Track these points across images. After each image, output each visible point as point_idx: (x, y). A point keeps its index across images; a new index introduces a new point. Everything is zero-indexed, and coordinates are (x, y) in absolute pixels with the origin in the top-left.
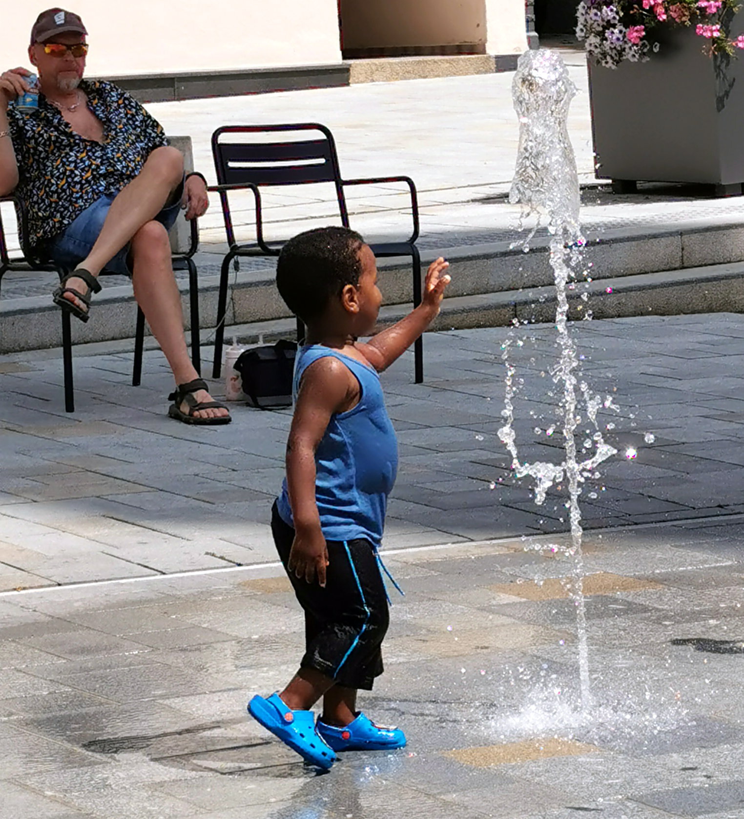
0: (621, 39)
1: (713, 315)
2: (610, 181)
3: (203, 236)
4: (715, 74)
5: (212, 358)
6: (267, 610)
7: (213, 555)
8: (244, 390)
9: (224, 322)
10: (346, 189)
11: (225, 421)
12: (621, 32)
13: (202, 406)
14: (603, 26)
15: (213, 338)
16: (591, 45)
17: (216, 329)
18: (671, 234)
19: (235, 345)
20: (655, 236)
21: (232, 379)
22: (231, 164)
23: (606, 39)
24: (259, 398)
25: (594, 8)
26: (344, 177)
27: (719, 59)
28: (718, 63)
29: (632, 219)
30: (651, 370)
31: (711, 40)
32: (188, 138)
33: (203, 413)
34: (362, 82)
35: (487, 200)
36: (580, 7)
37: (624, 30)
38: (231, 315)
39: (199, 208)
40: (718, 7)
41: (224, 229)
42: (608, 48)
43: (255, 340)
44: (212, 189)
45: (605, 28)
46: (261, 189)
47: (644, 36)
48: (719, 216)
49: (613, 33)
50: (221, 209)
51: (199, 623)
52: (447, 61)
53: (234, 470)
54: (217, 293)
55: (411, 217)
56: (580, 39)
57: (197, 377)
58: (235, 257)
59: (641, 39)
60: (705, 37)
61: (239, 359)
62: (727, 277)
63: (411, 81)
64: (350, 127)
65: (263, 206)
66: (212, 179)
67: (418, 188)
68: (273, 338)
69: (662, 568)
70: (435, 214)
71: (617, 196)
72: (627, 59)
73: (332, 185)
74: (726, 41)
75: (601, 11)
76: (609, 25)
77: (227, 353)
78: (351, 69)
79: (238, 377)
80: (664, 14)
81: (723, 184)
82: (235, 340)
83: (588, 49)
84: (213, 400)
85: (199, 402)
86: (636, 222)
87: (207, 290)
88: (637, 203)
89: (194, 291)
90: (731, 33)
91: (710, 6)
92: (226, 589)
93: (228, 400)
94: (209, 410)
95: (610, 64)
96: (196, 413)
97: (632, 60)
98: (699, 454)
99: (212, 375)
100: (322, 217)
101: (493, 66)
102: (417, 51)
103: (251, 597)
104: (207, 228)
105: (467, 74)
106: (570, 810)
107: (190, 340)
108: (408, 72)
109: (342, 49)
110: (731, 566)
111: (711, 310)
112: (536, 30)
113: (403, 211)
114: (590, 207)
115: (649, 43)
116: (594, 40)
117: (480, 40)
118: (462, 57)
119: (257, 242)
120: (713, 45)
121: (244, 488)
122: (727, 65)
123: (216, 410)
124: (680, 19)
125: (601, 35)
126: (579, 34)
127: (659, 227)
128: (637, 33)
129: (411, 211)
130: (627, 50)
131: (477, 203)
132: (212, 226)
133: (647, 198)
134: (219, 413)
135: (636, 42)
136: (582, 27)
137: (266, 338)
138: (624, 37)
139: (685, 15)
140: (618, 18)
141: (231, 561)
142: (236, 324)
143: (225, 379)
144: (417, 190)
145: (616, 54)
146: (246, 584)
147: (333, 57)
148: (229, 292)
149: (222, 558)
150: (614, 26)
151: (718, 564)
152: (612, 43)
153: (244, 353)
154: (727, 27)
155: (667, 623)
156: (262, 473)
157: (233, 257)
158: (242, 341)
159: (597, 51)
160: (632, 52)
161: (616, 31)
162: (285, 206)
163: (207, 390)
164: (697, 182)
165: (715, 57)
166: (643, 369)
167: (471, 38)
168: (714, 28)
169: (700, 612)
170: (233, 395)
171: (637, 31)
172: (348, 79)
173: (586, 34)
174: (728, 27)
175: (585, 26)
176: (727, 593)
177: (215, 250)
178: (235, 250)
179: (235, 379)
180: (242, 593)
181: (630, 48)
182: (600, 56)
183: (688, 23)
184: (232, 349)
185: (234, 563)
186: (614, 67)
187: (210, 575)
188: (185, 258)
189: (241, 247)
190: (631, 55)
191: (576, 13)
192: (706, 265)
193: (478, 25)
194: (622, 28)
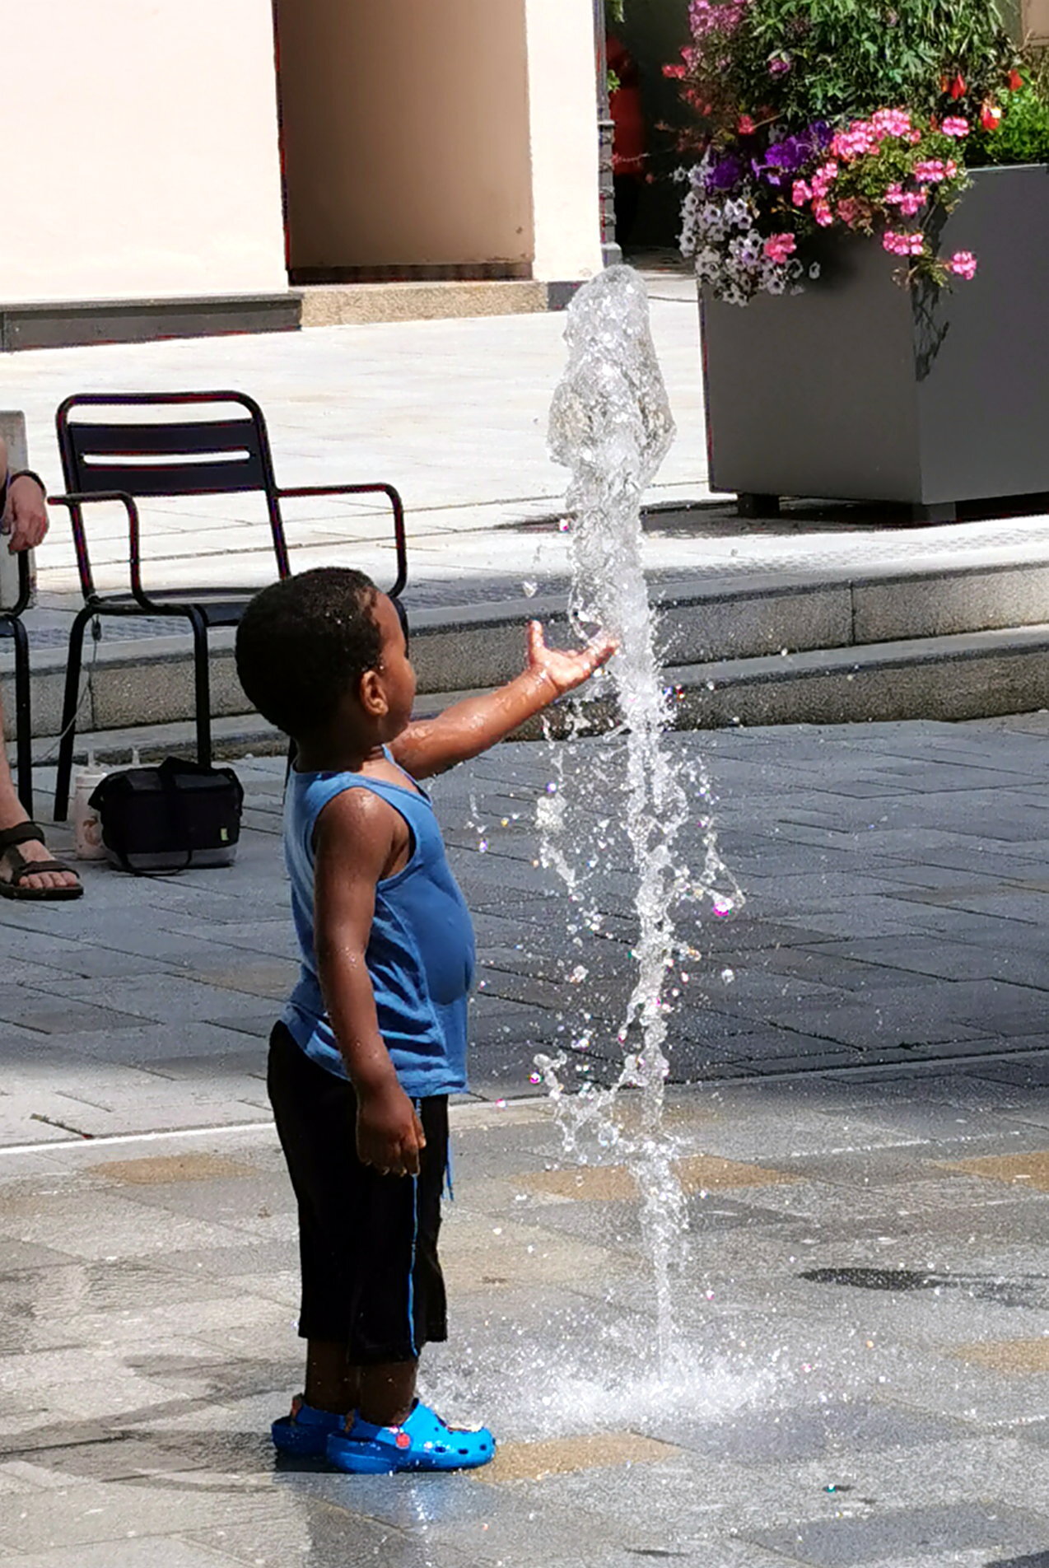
0: (756, 256)
1: (904, 723)
2: (734, 497)
3: (43, 581)
4: (914, 318)
5: (53, 788)
6: (133, 1214)
7: (45, 1120)
8: (105, 842)
9: (73, 726)
10: (284, 503)
11: (73, 893)
12: (755, 243)
13: (36, 868)
14: (725, 233)
15: (56, 753)
16: (704, 265)
17: (60, 738)
18: (834, 586)
19: (91, 764)
20: (805, 590)
21: (85, 824)
22: (89, 459)
23: (729, 255)
24: (130, 857)
25: (710, 202)
26: (280, 484)
27: (921, 292)
28: (920, 298)
29: (769, 561)
30: (795, 815)
31: (908, 259)
32: (19, 415)
33: (36, 880)
34: (322, 324)
35: (527, 526)
36: (687, 200)
37: (761, 241)
38: (88, 714)
39: (33, 530)
40: (920, 205)
41: (77, 570)
42: (733, 270)
43: (126, 757)
44: (54, 501)
45: (729, 236)
46: (139, 501)
47: (795, 252)
48: (918, 557)
49: (741, 245)
50: (70, 536)
51: (18, 1233)
52: (466, 291)
53: (85, 977)
54: (64, 677)
55: (395, 552)
56: (686, 255)
57: (25, 818)
58: (95, 617)
59: (790, 256)
60: (897, 254)
61: (97, 788)
62: (926, 661)
63: (403, 323)
64: (300, 400)
65: (141, 531)
66: (55, 483)
67: (406, 504)
68: (160, 754)
69: (803, 1149)
70: (437, 548)
71: (746, 520)
72: (766, 289)
73: (260, 496)
74: (933, 262)
75: (722, 206)
76: (735, 231)
77: (78, 780)
78: (303, 301)
79: (96, 818)
80: (827, 214)
81: (924, 503)
82: (91, 756)
83: (700, 273)
84: (53, 859)
85: (28, 861)
86: (776, 566)
87: (47, 672)
88: (780, 533)
89: (23, 673)
90: (942, 247)
91: (906, 203)
92: (64, 1177)
93: (80, 859)
94: (45, 875)
95: (736, 298)
96: (24, 880)
97: (774, 291)
98: (872, 957)
99: (52, 817)
100: (246, 551)
101: (545, 301)
102: (416, 273)
103: (106, 1191)
104: (51, 568)
105: (499, 313)
106: (632, 1554)
107: (14, 756)
108: (401, 309)
109: (287, 268)
110: (920, 1147)
111: (900, 715)
112: (617, 241)
113: (381, 542)
114: (701, 539)
115: (802, 263)
116: (709, 256)
117: (523, 256)
118: (492, 284)
119: (130, 591)
120: (911, 268)
121: (100, 1007)
122: (935, 300)
123: (57, 875)
124: (857, 222)
125: (722, 248)
126: (684, 246)
127: (815, 574)
128: (781, 245)
129: (393, 543)
130: (765, 275)
131: (511, 531)
132: (59, 564)
133: (796, 526)
134: (62, 880)
135: (781, 262)
136: (689, 234)
137: (145, 755)
138: (761, 252)
139: (863, 217)
140: (750, 220)
141: (73, 1131)
142: (95, 730)
143: (74, 823)
144: (404, 508)
145: (746, 282)
146: (98, 1170)
147: (273, 280)
148: (84, 676)
149: (61, 1126)
150: (744, 233)
151: (898, 1144)
152: (740, 263)
153: (106, 780)
154: (935, 237)
155: (808, 1241)
156: (132, 982)
157: (91, 616)
158: (104, 758)
159: (715, 276)
160: (775, 279)
161: (747, 242)
162: (184, 531)
163: (42, 841)
164: (882, 498)
165: (914, 288)
166: (783, 813)
167: (508, 252)
168: (913, 239)
169: (866, 1223)
170: (88, 849)
171: (782, 242)
172: (298, 318)
173: (696, 246)
174: (937, 235)
175: (695, 233)
176: (912, 1191)
177: (64, 605)
178: (94, 605)
179: (91, 824)
180: (92, 1184)
181: (771, 271)
182: (719, 284)
183: (869, 231)
184: (87, 772)
185: (79, 1133)
186: (743, 303)
187: (37, 1153)
188: (8, 618)
189: (102, 600)
190: (771, 283)
191: (680, 210)
192: (893, 640)
193: (520, 230)
194: (757, 236)
